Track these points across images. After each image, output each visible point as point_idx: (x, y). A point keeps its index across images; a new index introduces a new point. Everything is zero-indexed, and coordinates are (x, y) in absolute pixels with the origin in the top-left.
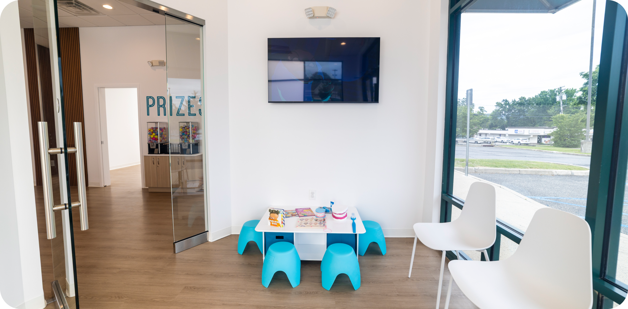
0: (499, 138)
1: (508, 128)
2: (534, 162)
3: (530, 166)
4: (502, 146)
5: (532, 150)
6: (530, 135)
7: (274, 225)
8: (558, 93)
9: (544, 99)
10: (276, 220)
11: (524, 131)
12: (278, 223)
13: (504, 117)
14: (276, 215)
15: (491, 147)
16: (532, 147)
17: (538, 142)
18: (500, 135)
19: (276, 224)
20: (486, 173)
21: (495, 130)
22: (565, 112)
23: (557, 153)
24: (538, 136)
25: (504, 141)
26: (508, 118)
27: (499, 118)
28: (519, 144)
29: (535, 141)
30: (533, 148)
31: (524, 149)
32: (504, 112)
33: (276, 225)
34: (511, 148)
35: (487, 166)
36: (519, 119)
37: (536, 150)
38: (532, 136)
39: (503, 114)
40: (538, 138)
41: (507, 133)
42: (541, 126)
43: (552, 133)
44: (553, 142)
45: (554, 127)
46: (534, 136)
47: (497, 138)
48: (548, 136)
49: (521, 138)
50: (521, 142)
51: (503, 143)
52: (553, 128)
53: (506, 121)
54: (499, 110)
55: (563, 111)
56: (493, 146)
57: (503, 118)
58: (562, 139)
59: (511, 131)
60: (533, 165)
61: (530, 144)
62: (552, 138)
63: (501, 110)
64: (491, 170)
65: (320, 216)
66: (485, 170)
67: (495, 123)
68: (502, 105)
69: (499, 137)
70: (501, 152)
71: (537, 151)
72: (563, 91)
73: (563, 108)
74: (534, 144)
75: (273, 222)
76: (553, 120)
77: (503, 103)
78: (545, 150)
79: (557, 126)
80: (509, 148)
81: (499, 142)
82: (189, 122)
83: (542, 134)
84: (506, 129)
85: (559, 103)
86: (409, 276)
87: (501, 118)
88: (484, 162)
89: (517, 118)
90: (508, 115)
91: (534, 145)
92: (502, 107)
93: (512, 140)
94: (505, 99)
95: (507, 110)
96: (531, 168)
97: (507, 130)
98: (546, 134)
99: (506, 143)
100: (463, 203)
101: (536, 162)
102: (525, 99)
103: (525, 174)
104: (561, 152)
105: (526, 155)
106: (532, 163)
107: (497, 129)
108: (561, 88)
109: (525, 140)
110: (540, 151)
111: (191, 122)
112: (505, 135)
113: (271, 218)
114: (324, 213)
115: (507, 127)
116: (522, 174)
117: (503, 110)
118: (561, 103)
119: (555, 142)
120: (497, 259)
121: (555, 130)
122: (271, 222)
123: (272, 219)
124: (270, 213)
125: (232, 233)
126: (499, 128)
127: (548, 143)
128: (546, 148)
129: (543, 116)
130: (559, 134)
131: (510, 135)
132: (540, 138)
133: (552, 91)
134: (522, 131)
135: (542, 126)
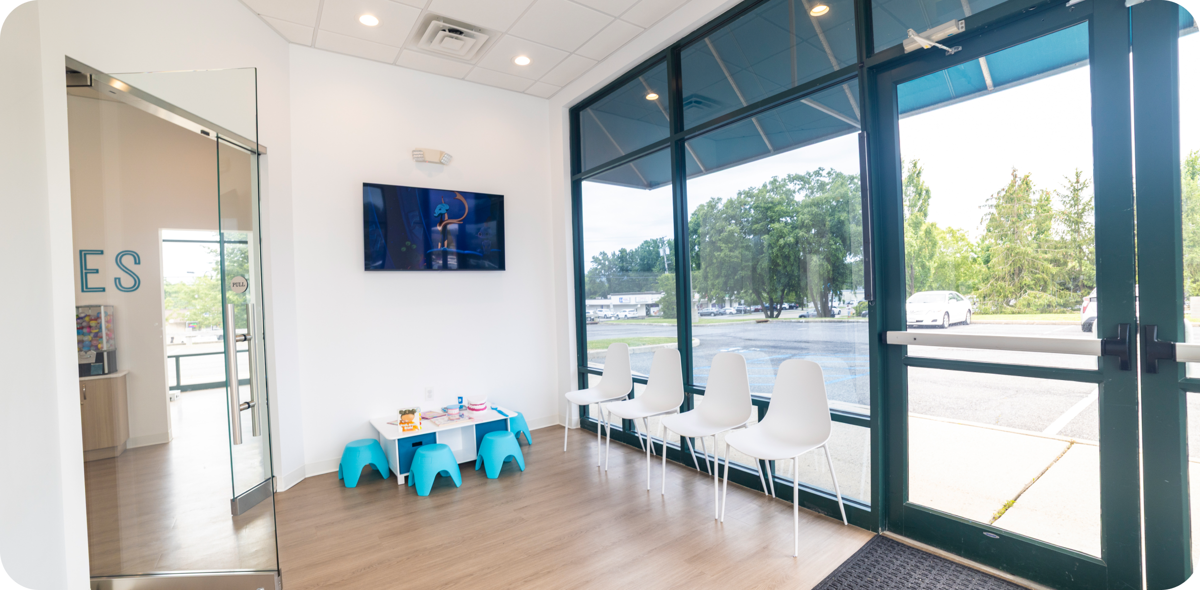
0: (601, 311)
1: (610, 296)
2: (646, 338)
3: (643, 343)
4: (607, 322)
5: (641, 325)
6: (637, 305)
7: (408, 430)
8: (660, 245)
9: (647, 252)
10: (411, 422)
11: (630, 298)
12: (414, 426)
13: (604, 279)
14: (411, 416)
15: (595, 325)
16: (641, 320)
17: (647, 314)
18: (602, 306)
19: (412, 428)
20: (598, 357)
21: (595, 299)
22: (670, 271)
23: (667, 326)
24: (646, 305)
25: (608, 316)
26: (609, 280)
27: (598, 281)
28: (626, 318)
29: (643, 313)
30: (643, 322)
31: (634, 323)
32: (603, 271)
33: (411, 430)
34: (618, 324)
35: (598, 348)
36: (622, 281)
37: (646, 324)
38: (639, 306)
39: (602, 275)
40: (646, 308)
41: (611, 303)
42: (647, 291)
43: (660, 300)
44: (662, 313)
45: (662, 292)
46: (641, 305)
47: (599, 311)
48: (655, 305)
49: (627, 310)
50: (629, 316)
51: (607, 318)
52: (660, 293)
53: (607, 285)
54: (596, 269)
55: (668, 269)
56: (596, 323)
57: (602, 280)
58: (670, 308)
59: (614, 299)
60: (646, 341)
61: (638, 317)
62: (661, 306)
63: (600, 268)
64: (603, 352)
65: (456, 413)
66: (597, 353)
67: (593, 288)
68: (600, 260)
69: (601, 309)
70: (608, 330)
71: (648, 325)
72: (665, 243)
73: (668, 265)
74: (642, 316)
75: (406, 427)
76: (659, 281)
77: (601, 258)
78: (655, 322)
79: (664, 290)
80: (616, 325)
81: (602, 318)
82: (100, 306)
83: (650, 302)
84: (609, 296)
85: (663, 258)
86: (565, 450)
87: (601, 281)
88: (594, 344)
89: (620, 279)
90: (609, 275)
91: (643, 318)
92: (600, 264)
93: (617, 314)
94: (602, 251)
95: (607, 269)
96: (644, 345)
97: (610, 299)
98: (654, 302)
99: (610, 317)
100: (603, 370)
101: (648, 338)
102: (626, 251)
103: (639, 354)
104: (671, 324)
105: (636, 331)
106: (645, 339)
107: (597, 298)
108: (663, 238)
109: (632, 313)
110: (650, 325)
111: (105, 306)
112: (608, 306)
113: (403, 422)
114: (458, 409)
115: (609, 294)
116: (637, 354)
117: (601, 268)
118: (665, 260)
119: (664, 312)
120: (633, 398)
121: (663, 296)
122: (403, 427)
123: (405, 423)
124: (401, 415)
125: (307, 476)
126: (600, 296)
127: (657, 314)
128: (656, 320)
129: (648, 276)
130: (667, 302)
131: (615, 306)
132: (648, 306)
133: (655, 242)
134: (627, 299)
135: (649, 291)
